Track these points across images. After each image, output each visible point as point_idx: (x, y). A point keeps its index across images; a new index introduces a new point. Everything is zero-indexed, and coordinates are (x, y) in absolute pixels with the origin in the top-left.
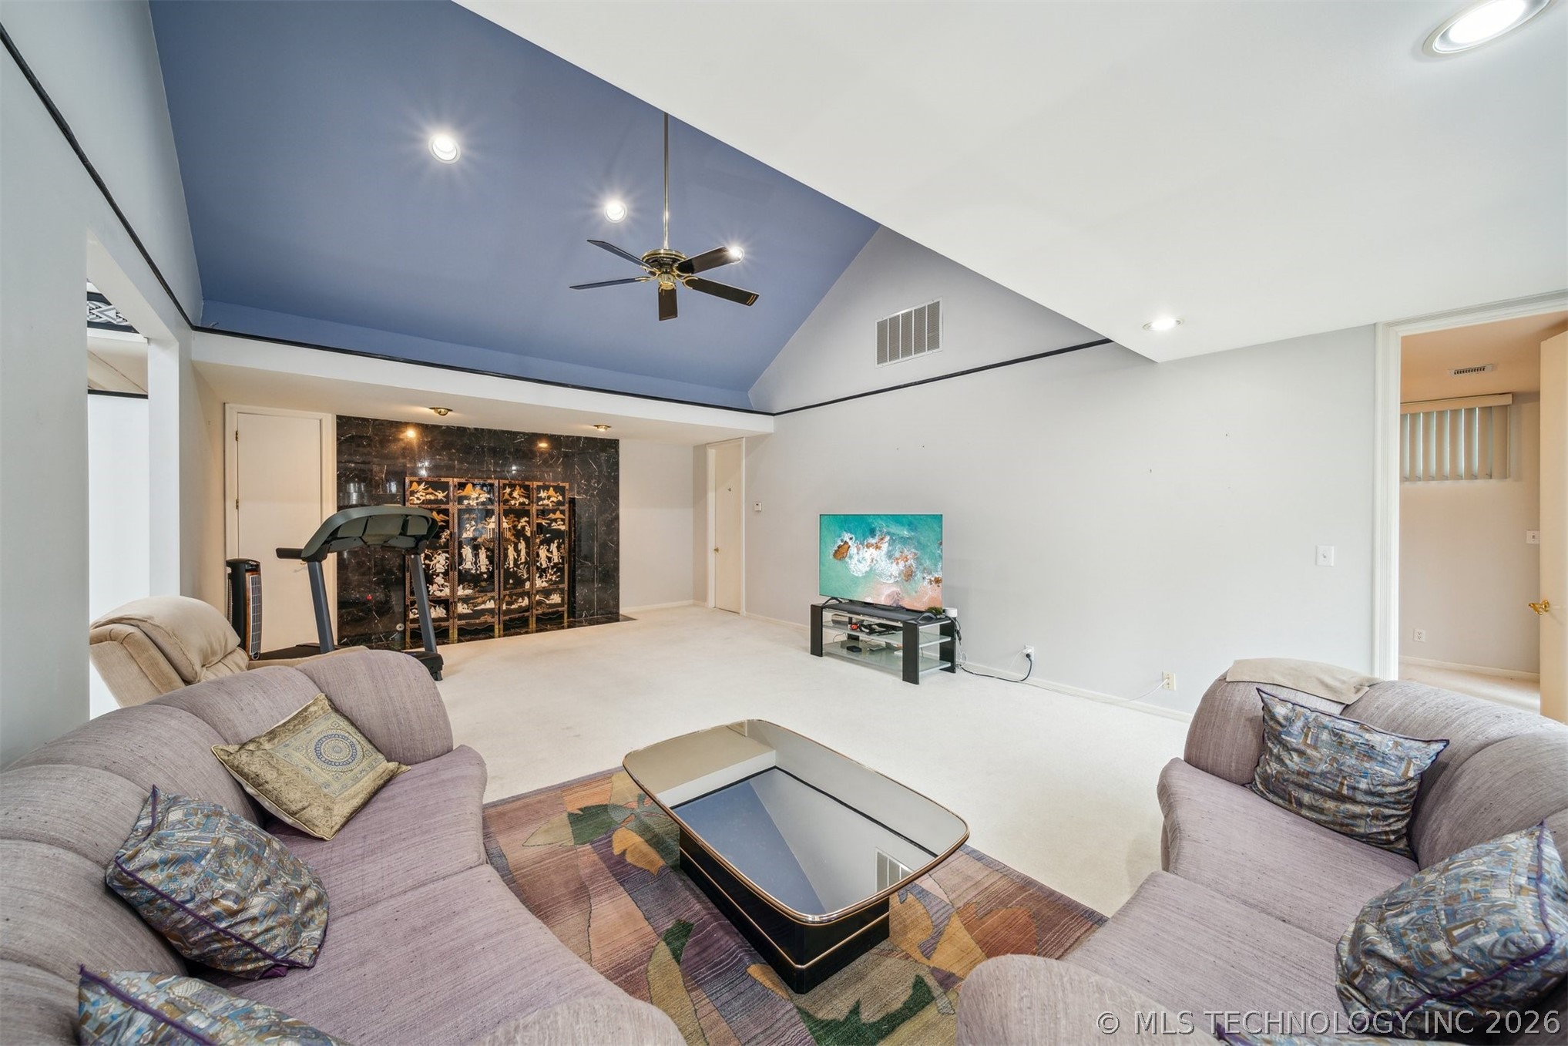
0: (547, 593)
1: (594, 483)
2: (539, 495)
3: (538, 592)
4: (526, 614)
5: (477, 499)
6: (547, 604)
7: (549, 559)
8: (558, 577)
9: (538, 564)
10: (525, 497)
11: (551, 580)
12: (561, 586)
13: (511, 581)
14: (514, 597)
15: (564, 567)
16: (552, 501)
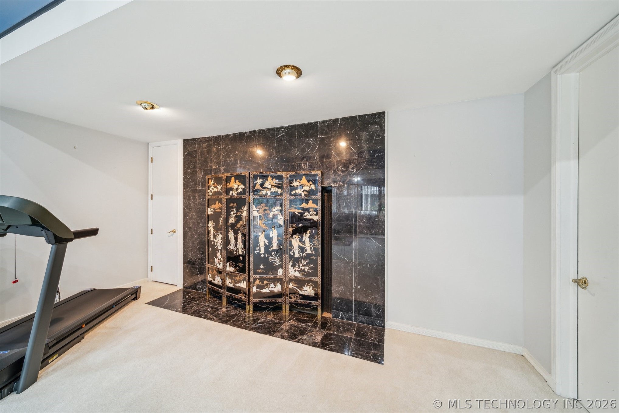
0: (300, 283)
1: (353, 169)
2: (292, 185)
3: (290, 280)
4: (278, 300)
5: (237, 189)
6: (300, 295)
7: (302, 249)
8: (311, 269)
9: (291, 253)
10: (278, 187)
11: (304, 271)
12: (314, 279)
13: (262, 266)
14: (265, 282)
15: (317, 259)
16: (305, 190)
